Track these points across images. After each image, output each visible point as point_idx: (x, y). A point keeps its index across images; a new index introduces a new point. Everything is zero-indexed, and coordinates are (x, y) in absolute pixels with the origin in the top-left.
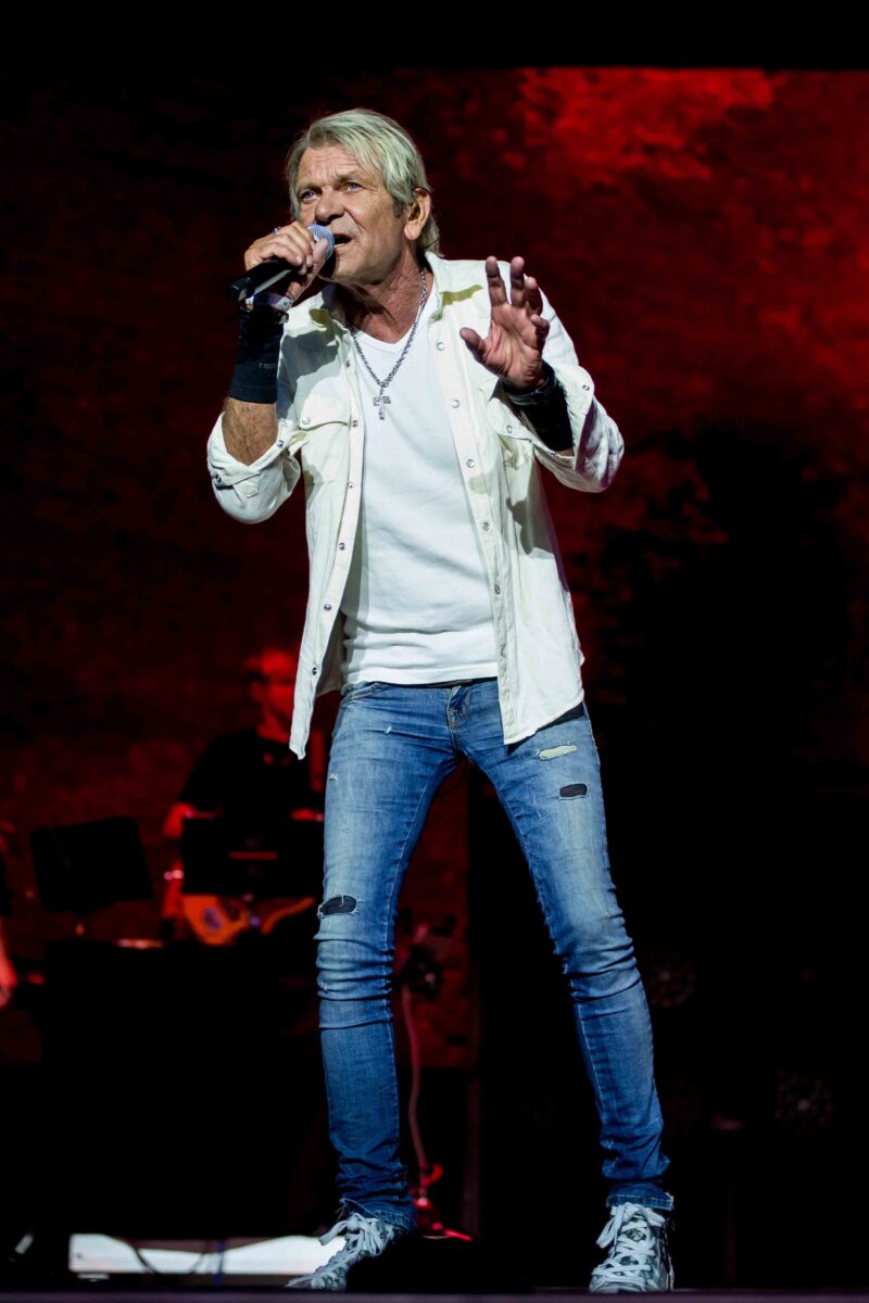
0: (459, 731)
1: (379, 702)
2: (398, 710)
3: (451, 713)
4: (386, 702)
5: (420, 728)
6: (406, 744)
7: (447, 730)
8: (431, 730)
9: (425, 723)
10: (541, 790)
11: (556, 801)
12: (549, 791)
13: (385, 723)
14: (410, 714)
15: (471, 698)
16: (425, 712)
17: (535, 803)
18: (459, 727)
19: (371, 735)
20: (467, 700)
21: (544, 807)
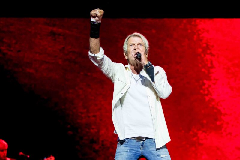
3: (141, 147)
4: (128, 145)
6: (132, 154)
7: (140, 150)
13: (128, 149)
14: (133, 147)
15: (145, 144)
18: (143, 150)
19: (125, 152)
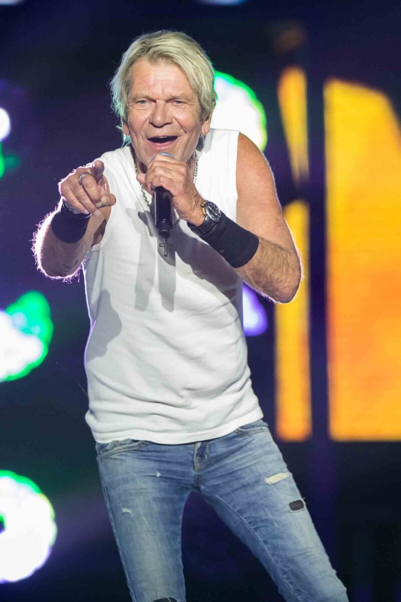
0: (201, 473)
1: (144, 453)
2: (160, 459)
5: (176, 473)
8: (183, 474)
9: (179, 468)
10: (273, 507)
11: (288, 514)
12: (280, 507)
16: (179, 461)
17: (270, 517)
20: (207, 450)
21: (279, 518)
